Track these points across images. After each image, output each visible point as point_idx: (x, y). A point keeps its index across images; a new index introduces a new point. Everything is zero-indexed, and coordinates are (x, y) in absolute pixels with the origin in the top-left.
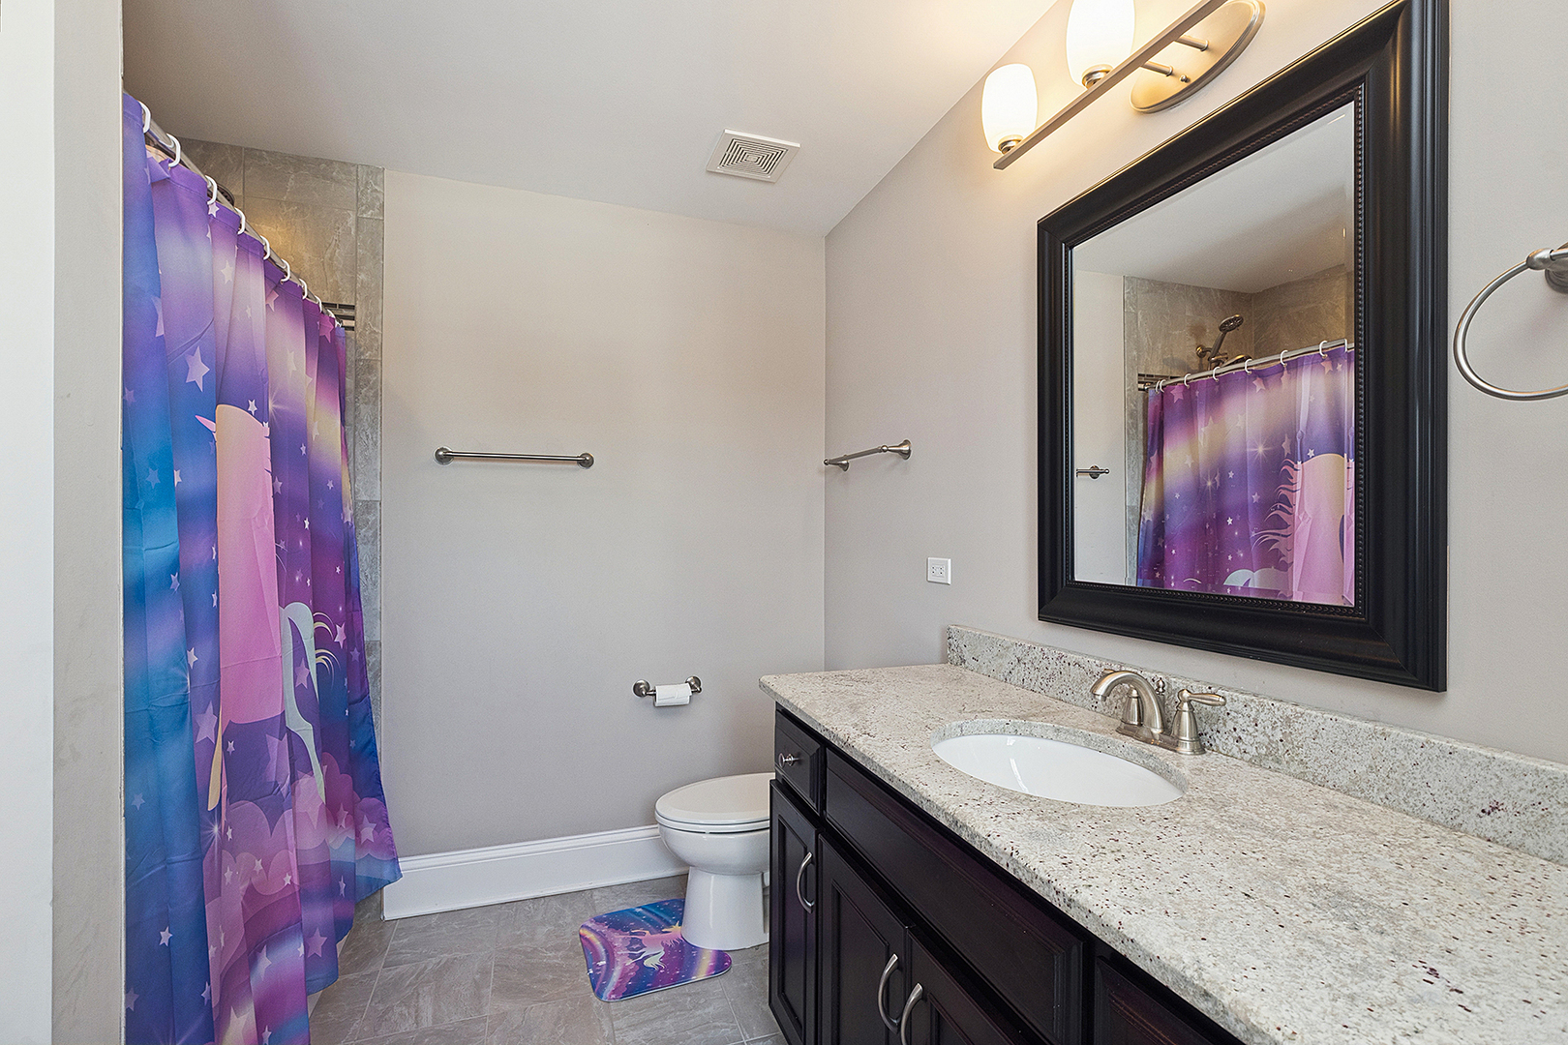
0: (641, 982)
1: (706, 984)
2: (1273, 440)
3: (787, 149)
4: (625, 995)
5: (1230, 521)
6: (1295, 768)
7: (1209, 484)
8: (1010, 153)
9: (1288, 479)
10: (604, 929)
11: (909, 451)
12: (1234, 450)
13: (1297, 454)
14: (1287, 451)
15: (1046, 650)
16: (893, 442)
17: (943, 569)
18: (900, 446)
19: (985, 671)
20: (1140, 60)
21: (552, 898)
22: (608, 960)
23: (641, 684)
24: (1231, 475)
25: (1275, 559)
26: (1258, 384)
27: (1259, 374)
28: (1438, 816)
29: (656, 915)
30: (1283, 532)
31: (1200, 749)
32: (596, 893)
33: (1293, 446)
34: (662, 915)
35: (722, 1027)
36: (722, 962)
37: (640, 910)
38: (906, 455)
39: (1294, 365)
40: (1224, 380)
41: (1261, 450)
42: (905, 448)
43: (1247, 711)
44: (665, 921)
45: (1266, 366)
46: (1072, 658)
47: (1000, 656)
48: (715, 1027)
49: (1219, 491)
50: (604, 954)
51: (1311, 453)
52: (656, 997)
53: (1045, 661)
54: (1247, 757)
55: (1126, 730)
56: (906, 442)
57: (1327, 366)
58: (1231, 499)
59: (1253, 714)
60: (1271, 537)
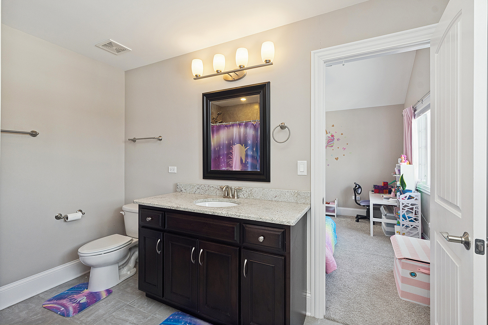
0: (82, 307)
1: (106, 299)
2: (229, 141)
3: (127, 50)
4: (79, 312)
5: (221, 157)
6: (252, 197)
7: (217, 149)
8: (197, 77)
9: (232, 149)
10: (55, 301)
11: (162, 139)
12: (222, 142)
13: (233, 144)
14: (232, 143)
15: (205, 185)
16: (157, 136)
17: (173, 169)
18: (159, 137)
19: (188, 192)
20: (228, 73)
21: (19, 304)
22: (63, 307)
23: (58, 216)
24: (221, 147)
25: (229, 165)
26: (226, 128)
27: (226, 126)
28: (270, 200)
29: (76, 290)
30: (231, 160)
31: (238, 198)
32: (40, 295)
33: (233, 142)
34: (77, 290)
35: (119, 304)
36: (109, 292)
37: (66, 292)
38: (161, 140)
39: (233, 125)
40: (220, 126)
41: (227, 142)
42: (160, 138)
43: (245, 190)
44: (80, 290)
45: (227, 125)
46: (211, 186)
47: (192, 188)
48: (117, 305)
49: (219, 151)
50: (61, 307)
51: (236, 144)
52: (91, 308)
53: (205, 187)
54: (245, 198)
55: (225, 197)
56: (160, 137)
57: (238, 126)
58: (221, 153)
59: (246, 190)
60: (228, 161)
